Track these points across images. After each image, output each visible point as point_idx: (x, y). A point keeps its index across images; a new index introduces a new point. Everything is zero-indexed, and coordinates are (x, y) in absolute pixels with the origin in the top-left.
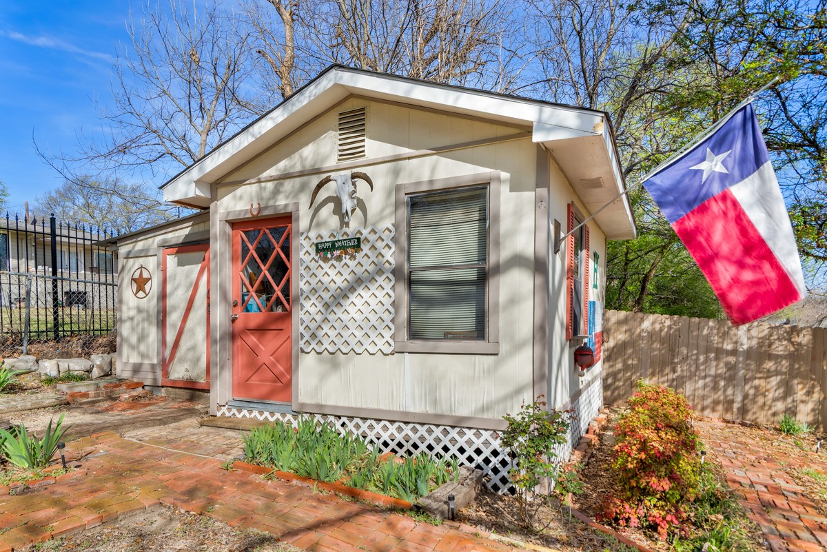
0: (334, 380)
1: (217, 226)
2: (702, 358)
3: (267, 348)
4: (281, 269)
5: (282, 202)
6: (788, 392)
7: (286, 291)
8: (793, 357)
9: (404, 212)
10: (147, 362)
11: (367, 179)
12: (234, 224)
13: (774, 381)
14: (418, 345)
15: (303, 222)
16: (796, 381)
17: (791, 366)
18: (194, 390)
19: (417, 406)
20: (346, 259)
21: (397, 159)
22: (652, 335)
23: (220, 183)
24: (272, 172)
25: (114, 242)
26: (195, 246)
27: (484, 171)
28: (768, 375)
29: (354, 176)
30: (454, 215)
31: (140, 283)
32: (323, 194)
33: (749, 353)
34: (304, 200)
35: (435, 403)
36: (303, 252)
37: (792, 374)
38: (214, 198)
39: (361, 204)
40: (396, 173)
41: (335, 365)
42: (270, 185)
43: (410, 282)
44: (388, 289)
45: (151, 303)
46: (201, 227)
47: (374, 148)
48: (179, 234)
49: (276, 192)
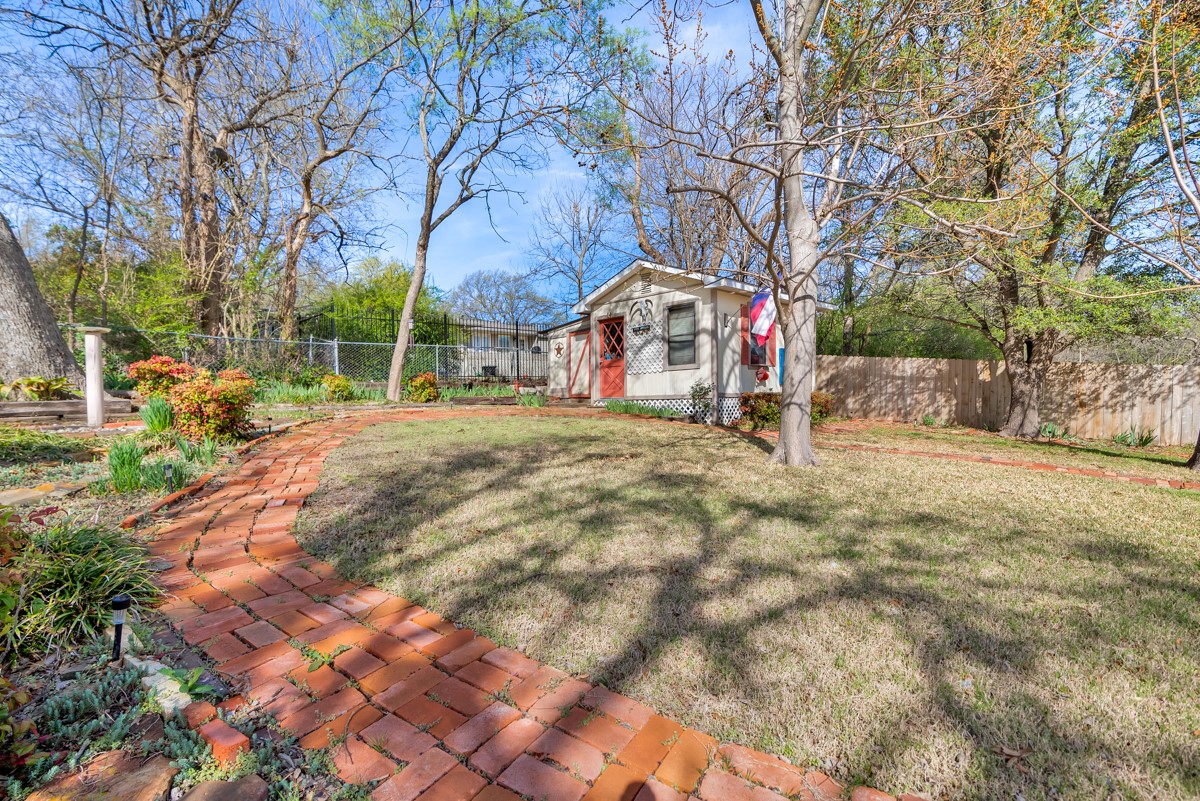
0: (638, 384)
1: (593, 322)
2: (883, 383)
3: (612, 373)
4: (619, 340)
5: (619, 311)
6: (933, 400)
7: (622, 349)
8: (936, 379)
9: (666, 313)
10: (559, 387)
11: (650, 301)
12: (600, 322)
13: (926, 395)
14: (672, 367)
15: (627, 318)
16: (937, 394)
17: (936, 385)
18: (581, 399)
19: (670, 393)
20: (645, 334)
21: (660, 293)
22: (852, 370)
23: (595, 304)
24: (615, 299)
25: (545, 332)
26: (584, 331)
27: (691, 297)
28: (922, 391)
29: (647, 301)
30: (683, 314)
31: (559, 350)
32: (635, 308)
33: (911, 378)
34: (627, 311)
35: (674, 389)
36: (628, 332)
37: (936, 389)
38: (592, 310)
39: (650, 311)
40: (660, 298)
41: (638, 378)
42: (613, 305)
43: (669, 342)
44: (660, 345)
45: (562, 360)
46: (586, 323)
47: (654, 288)
48: (577, 326)
49: (616, 307)
